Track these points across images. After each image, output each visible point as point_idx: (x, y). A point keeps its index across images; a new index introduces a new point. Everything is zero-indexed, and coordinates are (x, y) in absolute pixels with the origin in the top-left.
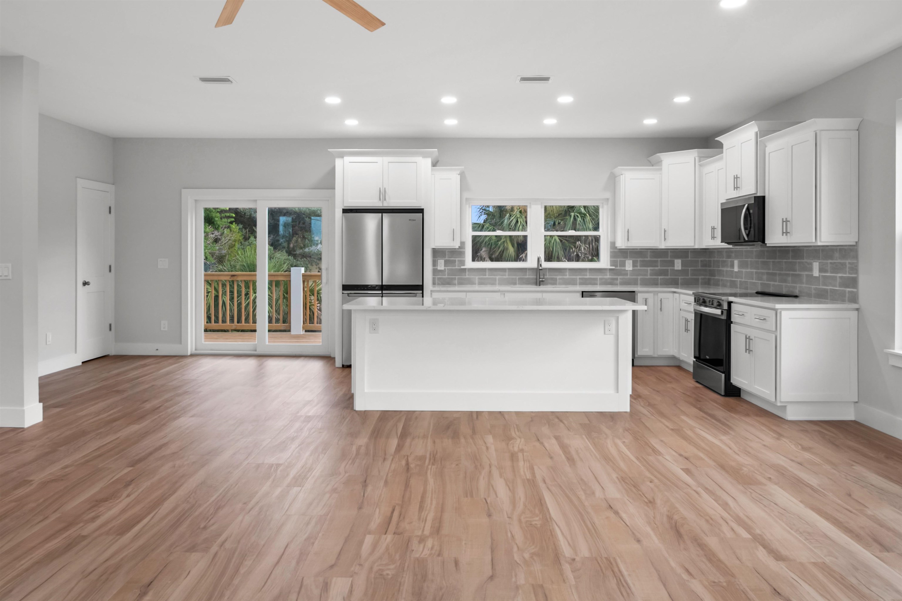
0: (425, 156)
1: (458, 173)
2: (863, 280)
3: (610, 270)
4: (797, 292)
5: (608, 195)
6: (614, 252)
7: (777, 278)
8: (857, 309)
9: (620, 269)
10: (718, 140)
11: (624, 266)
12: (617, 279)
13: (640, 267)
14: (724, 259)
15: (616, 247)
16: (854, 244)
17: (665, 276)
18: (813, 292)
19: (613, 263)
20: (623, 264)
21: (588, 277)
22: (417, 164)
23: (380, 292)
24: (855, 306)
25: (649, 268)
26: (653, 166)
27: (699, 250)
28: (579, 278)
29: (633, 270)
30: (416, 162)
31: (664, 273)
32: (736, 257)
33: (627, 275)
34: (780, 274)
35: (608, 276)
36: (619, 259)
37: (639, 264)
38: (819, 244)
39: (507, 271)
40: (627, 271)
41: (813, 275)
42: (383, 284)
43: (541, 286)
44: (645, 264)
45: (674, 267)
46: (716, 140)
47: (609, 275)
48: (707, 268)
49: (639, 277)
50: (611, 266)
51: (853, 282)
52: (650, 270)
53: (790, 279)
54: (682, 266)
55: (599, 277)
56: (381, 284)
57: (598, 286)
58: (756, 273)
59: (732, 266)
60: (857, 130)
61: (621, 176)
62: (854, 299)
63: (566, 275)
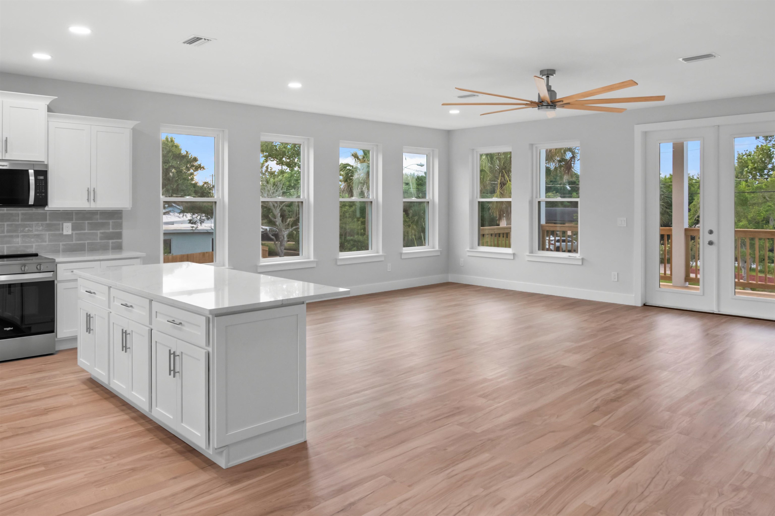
2: (128, 234)
51: (119, 235)
62: (119, 247)
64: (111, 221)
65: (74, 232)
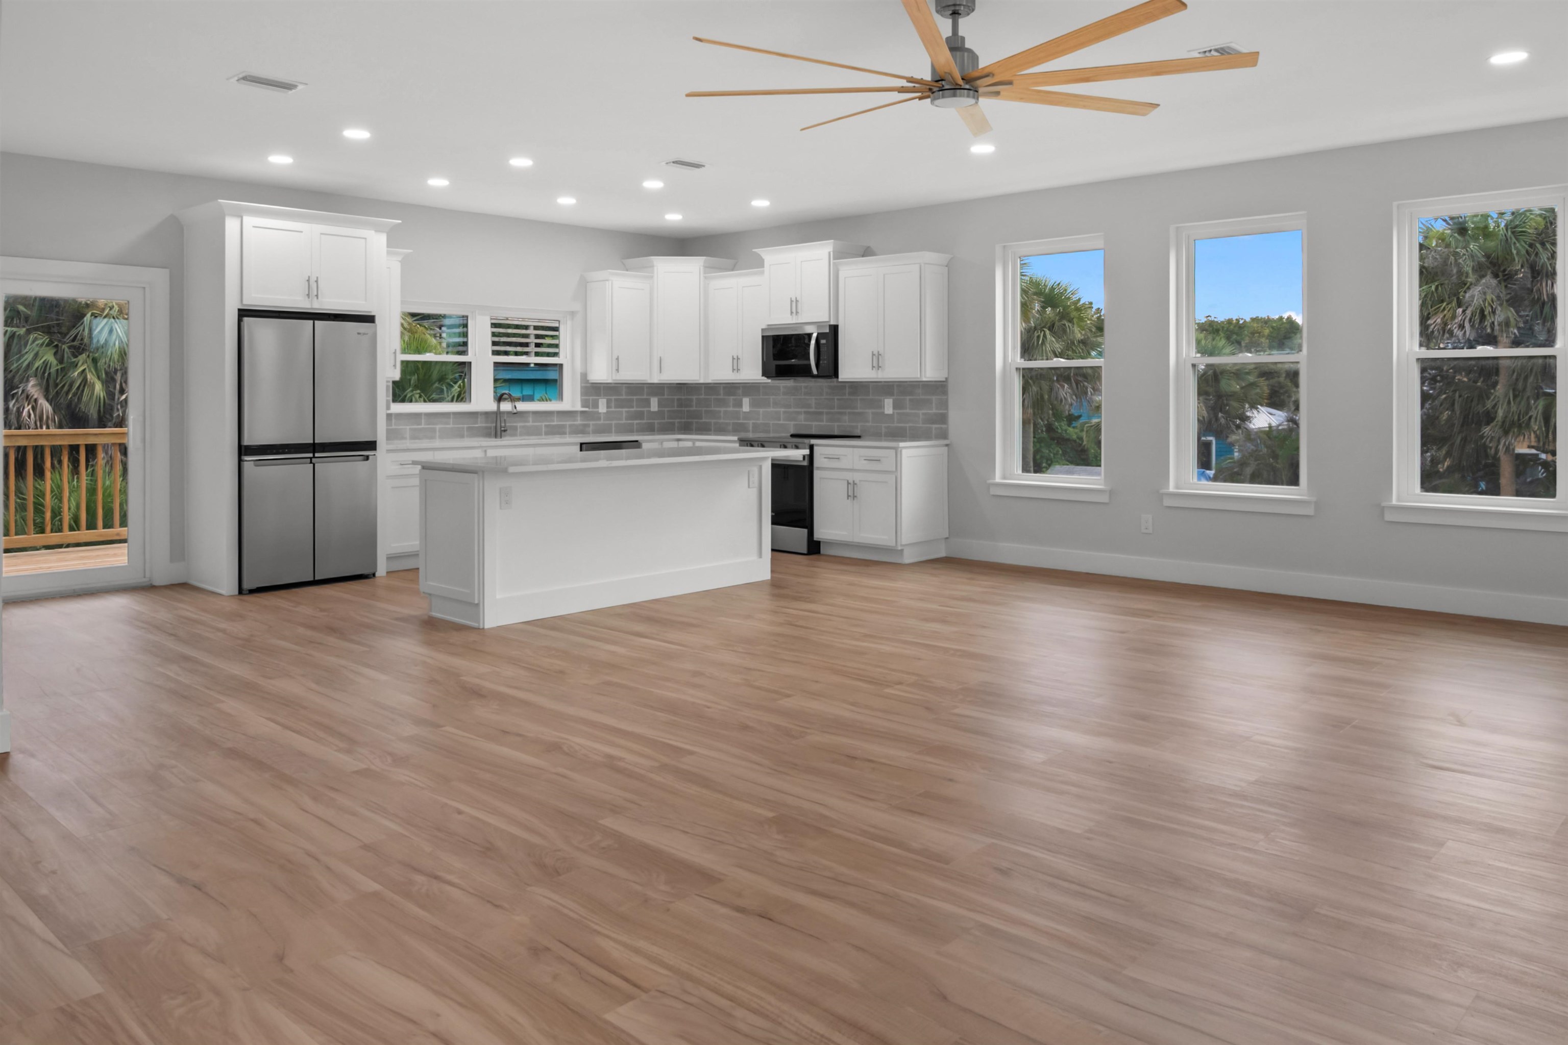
0: (378, 229)
1: (400, 259)
2: (954, 416)
3: (582, 412)
4: (857, 433)
5: (577, 307)
6: (586, 387)
7: (825, 417)
8: (947, 445)
9: (592, 411)
10: (759, 253)
11: (597, 407)
12: (588, 425)
13: (615, 407)
14: (721, 397)
15: (588, 381)
16: (944, 380)
17: (641, 419)
18: (883, 430)
19: (585, 403)
20: (596, 405)
21: (555, 423)
22: (366, 240)
23: (311, 455)
24: (946, 442)
25: (624, 410)
26: (627, 270)
27: (675, 385)
28: (545, 426)
29: (607, 412)
30: (366, 239)
31: (640, 415)
32: (746, 394)
33: (599, 419)
34: (827, 413)
35: (579, 421)
36: (591, 398)
37: (613, 404)
38: (924, 379)
39: (452, 416)
40: (601, 413)
41: (884, 412)
42: (316, 442)
43: (502, 439)
44: (620, 404)
45: (650, 407)
46: (755, 252)
47: (581, 420)
48: (683, 409)
49: (613, 422)
50: (583, 406)
51: (943, 419)
52: (626, 411)
53: (846, 418)
54: (659, 407)
55: (568, 423)
56: (312, 442)
57: (567, 435)
58: (784, 412)
59: (740, 405)
60: (946, 266)
61: (607, 282)
62: (943, 435)
63: (529, 422)
64: (934, 398)
65: (896, 411)
